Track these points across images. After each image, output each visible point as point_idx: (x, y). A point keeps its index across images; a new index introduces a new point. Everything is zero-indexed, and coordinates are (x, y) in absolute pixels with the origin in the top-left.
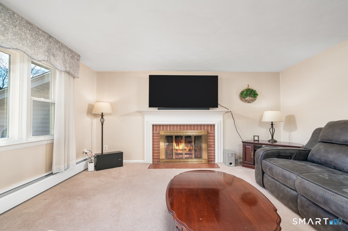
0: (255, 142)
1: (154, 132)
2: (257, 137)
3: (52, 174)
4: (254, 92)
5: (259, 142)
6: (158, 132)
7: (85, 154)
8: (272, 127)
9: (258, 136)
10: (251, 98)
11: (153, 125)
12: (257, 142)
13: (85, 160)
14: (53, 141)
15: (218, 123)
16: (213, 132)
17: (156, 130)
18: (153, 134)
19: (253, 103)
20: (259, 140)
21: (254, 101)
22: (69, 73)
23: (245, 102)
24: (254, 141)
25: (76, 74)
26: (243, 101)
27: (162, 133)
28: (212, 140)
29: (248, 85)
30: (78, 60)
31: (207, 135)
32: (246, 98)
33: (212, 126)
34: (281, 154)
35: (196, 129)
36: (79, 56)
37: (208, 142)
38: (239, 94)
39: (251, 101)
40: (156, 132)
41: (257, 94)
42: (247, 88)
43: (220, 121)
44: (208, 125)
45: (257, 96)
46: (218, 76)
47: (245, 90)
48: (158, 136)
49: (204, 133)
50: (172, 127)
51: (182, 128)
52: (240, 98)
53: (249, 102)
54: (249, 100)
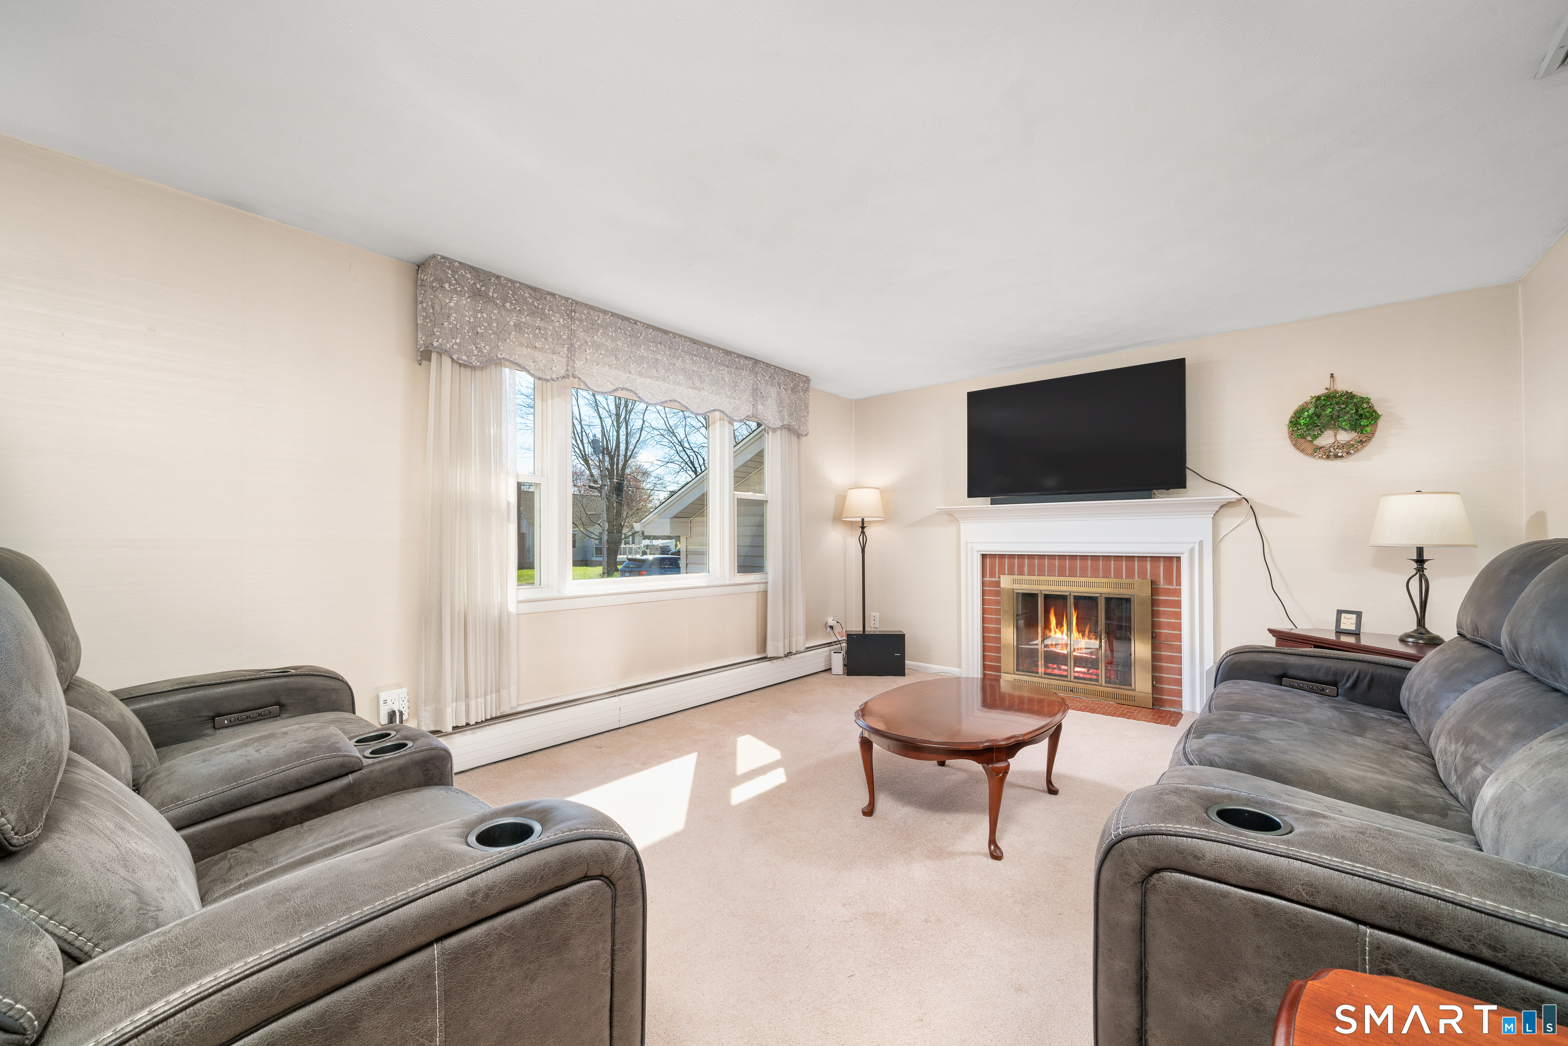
0: (1344, 639)
1: (987, 579)
2: (1354, 616)
3: (764, 659)
4: (1355, 404)
5: (1358, 639)
6: (996, 579)
7: (829, 629)
8: (1420, 570)
9: (1359, 615)
10: (1344, 436)
11: (984, 557)
12: (1351, 640)
13: (830, 644)
14: (767, 588)
15: (1192, 551)
16: (1175, 587)
17: (992, 575)
19: (1350, 458)
20: (1363, 630)
21: (1357, 450)
22: (788, 428)
23: (1312, 455)
24: (1339, 632)
25: (801, 427)
26: (1302, 451)
27: (1006, 582)
28: (1173, 621)
29: (1332, 375)
30: (806, 390)
31: (1152, 599)
32: (1315, 437)
33: (1172, 562)
34: (1292, 672)
35: (1112, 573)
36: (807, 380)
37: (1154, 625)
38: (1287, 422)
39: (1341, 451)
40: (990, 579)
41: (1372, 415)
42: (1327, 389)
43: (1201, 543)
44: (1155, 559)
45: (1373, 422)
46: (1184, 360)
47: (1314, 400)
48: (998, 593)
49: (1139, 590)
50: (1036, 561)
51: (1067, 567)
52: (1292, 441)
53: (1331, 454)
54: (1332, 446)
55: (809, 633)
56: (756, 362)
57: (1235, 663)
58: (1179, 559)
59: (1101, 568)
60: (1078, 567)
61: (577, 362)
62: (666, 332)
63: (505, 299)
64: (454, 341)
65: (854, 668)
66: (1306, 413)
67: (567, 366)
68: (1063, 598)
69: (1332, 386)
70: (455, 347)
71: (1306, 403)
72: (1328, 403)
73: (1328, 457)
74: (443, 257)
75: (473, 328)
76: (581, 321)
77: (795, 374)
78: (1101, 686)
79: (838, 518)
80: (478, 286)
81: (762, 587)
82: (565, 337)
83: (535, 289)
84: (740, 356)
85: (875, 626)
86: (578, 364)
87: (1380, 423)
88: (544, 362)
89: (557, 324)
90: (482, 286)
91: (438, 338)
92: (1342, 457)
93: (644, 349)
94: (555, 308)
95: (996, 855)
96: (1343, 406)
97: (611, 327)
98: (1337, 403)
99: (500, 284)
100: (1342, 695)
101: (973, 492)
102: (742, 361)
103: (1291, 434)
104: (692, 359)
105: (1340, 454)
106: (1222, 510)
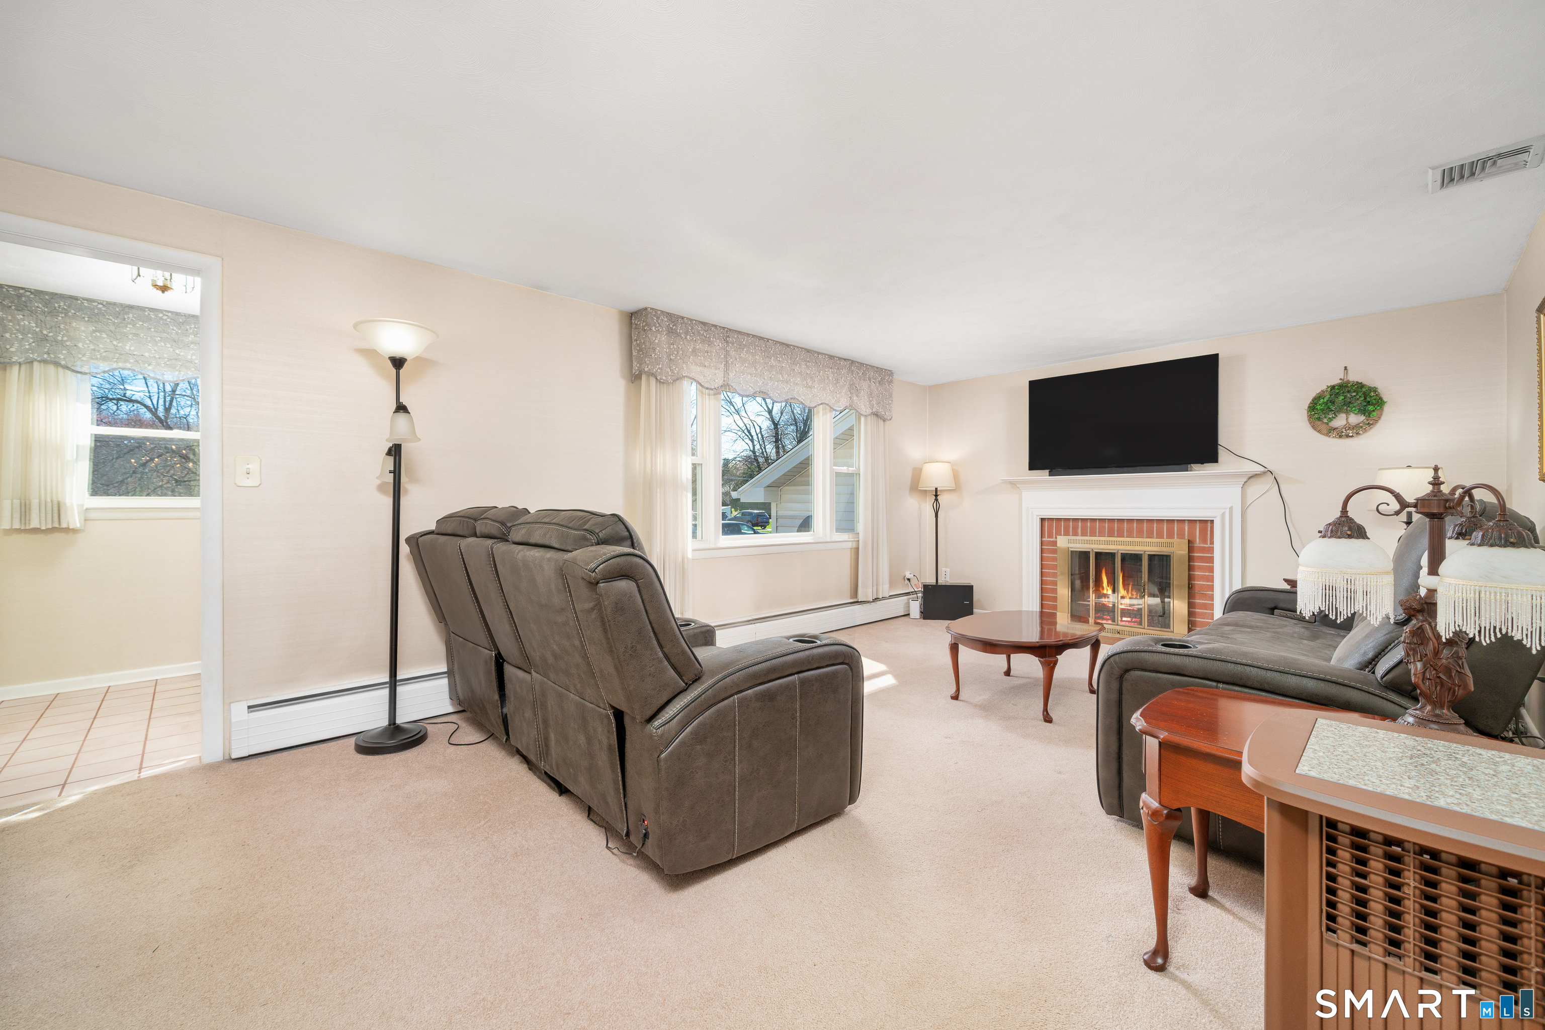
1: (1045, 539)
3: (856, 602)
4: (1364, 393)
6: (1054, 539)
7: (906, 581)
10: (1355, 419)
11: (1042, 520)
13: (908, 594)
14: (858, 545)
15: (1223, 515)
16: (1209, 545)
17: (1050, 536)
18: (1042, 543)
19: (1360, 437)
21: (1365, 431)
22: (876, 415)
23: (1327, 435)
25: (887, 413)
26: (1319, 431)
27: (1063, 542)
28: (1207, 574)
29: (1346, 368)
30: (891, 382)
31: (1189, 556)
32: (1331, 420)
33: (1206, 525)
34: (1281, 605)
35: (1155, 534)
36: (890, 373)
37: (1190, 578)
38: (1307, 408)
39: (1351, 432)
40: (1048, 539)
41: (1378, 402)
42: (1341, 379)
43: (1231, 509)
44: (1192, 522)
45: (1379, 408)
46: (1217, 355)
47: (1329, 389)
48: (1055, 551)
49: (1178, 549)
50: (1089, 524)
51: (1116, 529)
52: (1310, 423)
53: (1343, 434)
54: (1345, 427)
55: (892, 584)
56: (853, 362)
57: (1239, 599)
58: (1212, 521)
59: (1145, 529)
60: (1125, 529)
61: (730, 374)
62: (788, 345)
63: (687, 333)
64: (658, 367)
65: (928, 613)
66: (1322, 400)
67: (724, 378)
68: (1112, 555)
69: (1345, 377)
70: (659, 371)
71: (1322, 391)
72: (1342, 392)
73: (1341, 437)
74: (652, 309)
75: (669, 355)
76: (733, 343)
77: (882, 369)
78: (1144, 629)
79: (915, 487)
80: (671, 326)
81: (854, 545)
82: (722, 356)
83: (704, 324)
84: (840, 359)
85: (946, 580)
86: (731, 375)
87: (1386, 408)
88: (710, 376)
89: (718, 348)
90: (673, 326)
91: (648, 365)
92: (1352, 436)
93: (774, 360)
94: (717, 335)
95: (1048, 719)
96: (1354, 394)
97: (752, 346)
98: (1349, 392)
99: (684, 323)
100: (1318, 622)
101: (1033, 466)
102: (842, 363)
103: (1310, 417)
104: (806, 365)
105: (1351, 435)
106: (1251, 480)
